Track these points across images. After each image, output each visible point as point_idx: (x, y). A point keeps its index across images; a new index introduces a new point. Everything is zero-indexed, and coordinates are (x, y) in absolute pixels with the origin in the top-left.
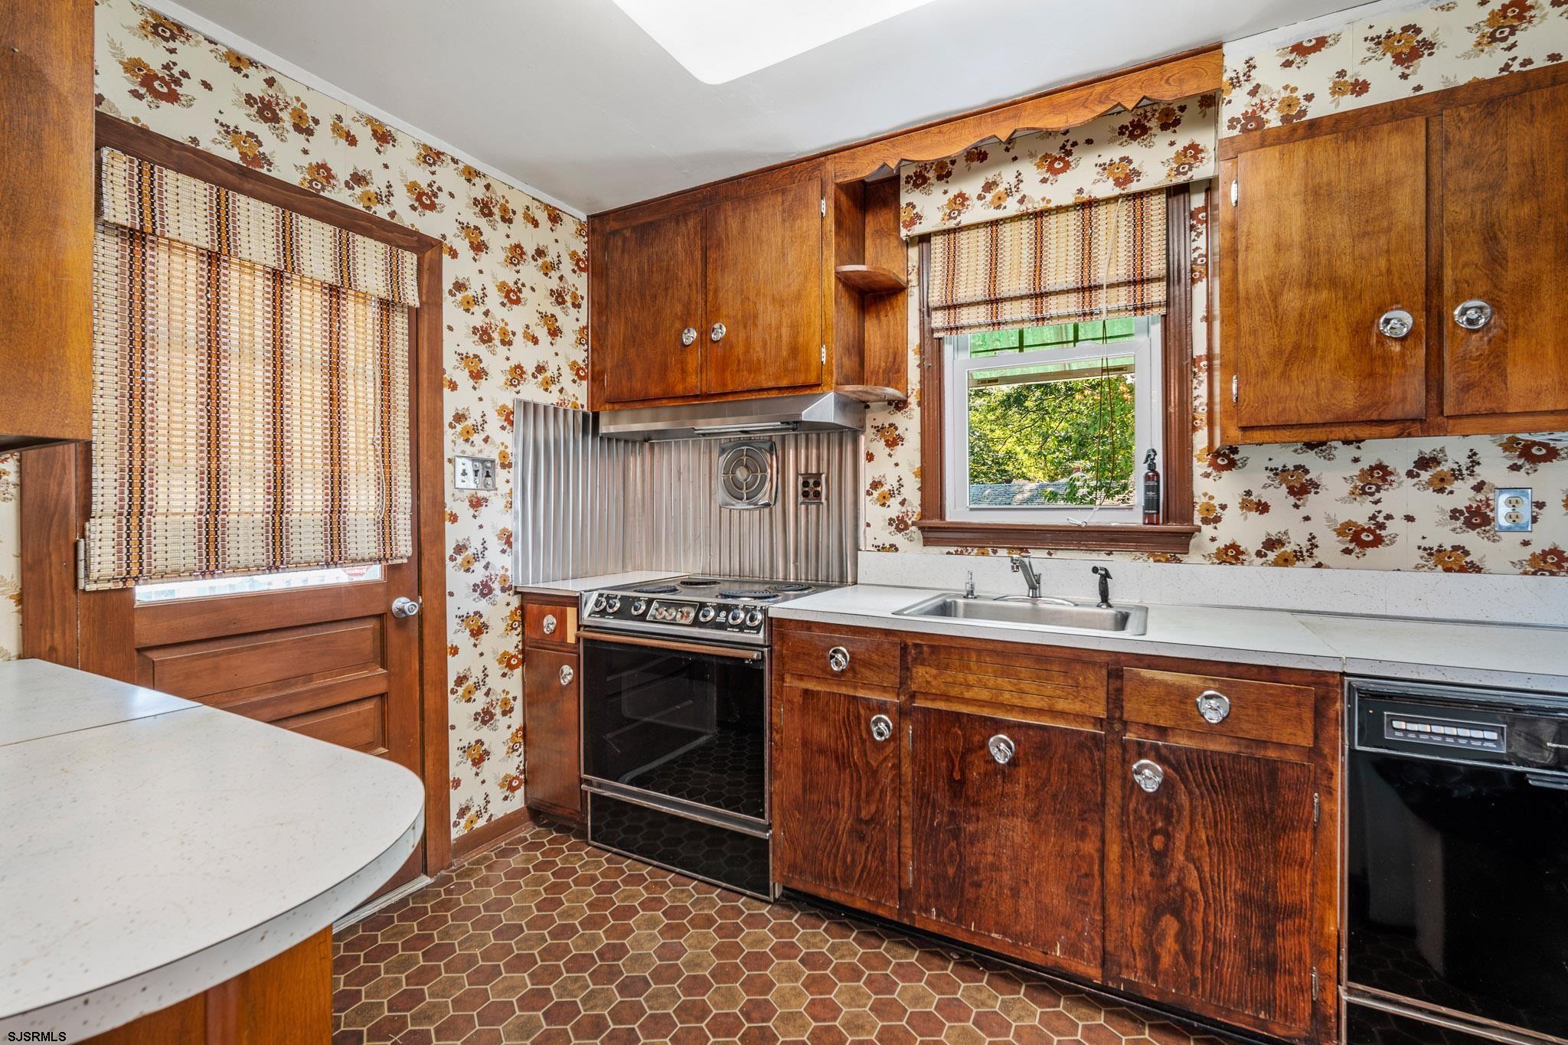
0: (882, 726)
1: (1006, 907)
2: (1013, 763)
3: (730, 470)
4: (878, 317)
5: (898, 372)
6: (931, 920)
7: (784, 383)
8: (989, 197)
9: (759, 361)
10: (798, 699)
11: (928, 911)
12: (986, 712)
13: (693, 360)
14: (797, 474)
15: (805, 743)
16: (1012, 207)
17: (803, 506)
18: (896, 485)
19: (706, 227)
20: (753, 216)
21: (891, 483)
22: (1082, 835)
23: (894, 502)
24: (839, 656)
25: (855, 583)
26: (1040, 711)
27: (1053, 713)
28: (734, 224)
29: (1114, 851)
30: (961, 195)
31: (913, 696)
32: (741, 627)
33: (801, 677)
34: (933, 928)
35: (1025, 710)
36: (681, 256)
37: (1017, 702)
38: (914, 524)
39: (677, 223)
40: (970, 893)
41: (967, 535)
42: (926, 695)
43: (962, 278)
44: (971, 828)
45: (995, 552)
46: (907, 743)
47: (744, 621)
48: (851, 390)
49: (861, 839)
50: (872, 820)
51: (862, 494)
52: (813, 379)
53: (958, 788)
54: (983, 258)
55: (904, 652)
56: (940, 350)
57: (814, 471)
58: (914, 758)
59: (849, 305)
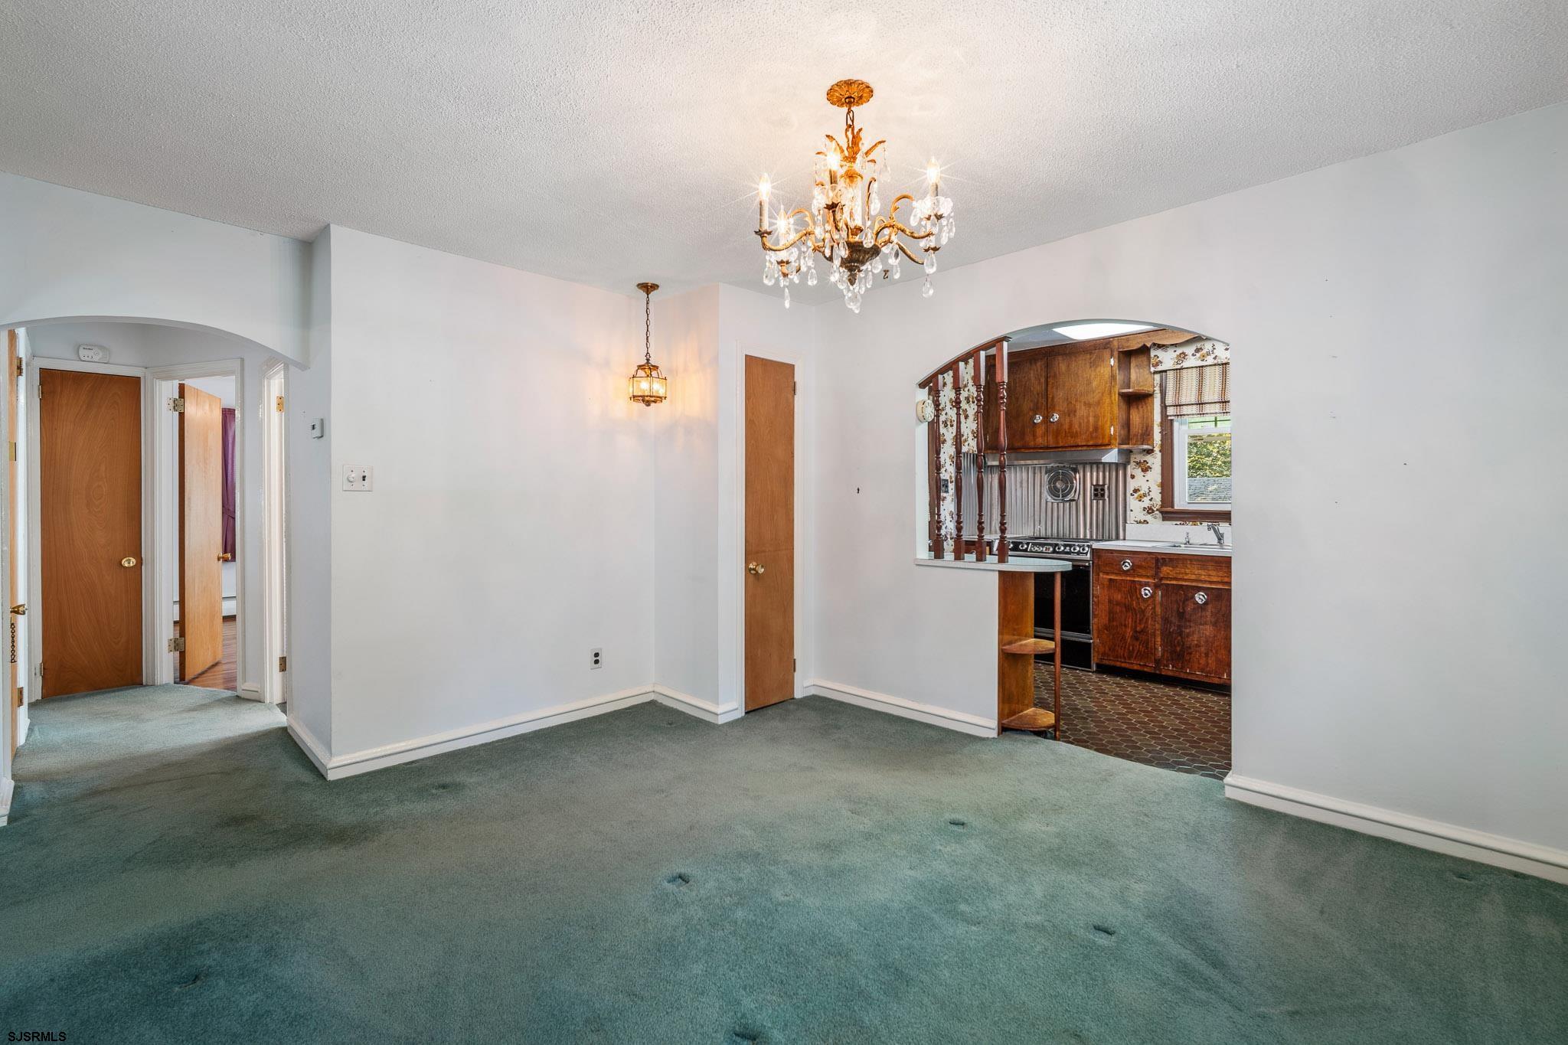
0: (1146, 592)
1: (1203, 661)
2: (1206, 603)
3: (1051, 481)
4: (1138, 408)
5: (1149, 435)
6: (1170, 670)
7: (1091, 443)
8: (1198, 355)
9: (1076, 432)
10: (1106, 583)
11: (1167, 666)
12: (1194, 584)
13: (1040, 431)
14: (1092, 484)
15: (1110, 601)
16: (1210, 360)
17: (1095, 501)
18: (1147, 491)
19: (1047, 366)
20: (1074, 364)
21: (1144, 490)
23: (1146, 500)
24: (1127, 564)
25: (1124, 539)
26: (1217, 583)
27: (1222, 583)
28: (1063, 367)
30: (1183, 353)
31: (1161, 579)
32: (1079, 553)
33: (1107, 574)
34: (1170, 674)
35: (1211, 582)
36: (1033, 379)
37: (1208, 579)
38: (1157, 510)
39: (1031, 364)
40: (1187, 657)
41: (1186, 516)
42: (1167, 579)
43: (1184, 392)
44: (1188, 631)
45: (1201, 524)
46: (1158, 599)
47: (1079, 551)
48: (1125, 447)
49: (1137, 639)
50: (1142, 631)
51: (1128, 495)
52: (1106, 442)
53: (1181, 615)
54: (1195, 383)
55: (1157, 561)
56: (1172, 425)
57: (1101, 483)
58: (1162, 604)
59: (1124, 406)
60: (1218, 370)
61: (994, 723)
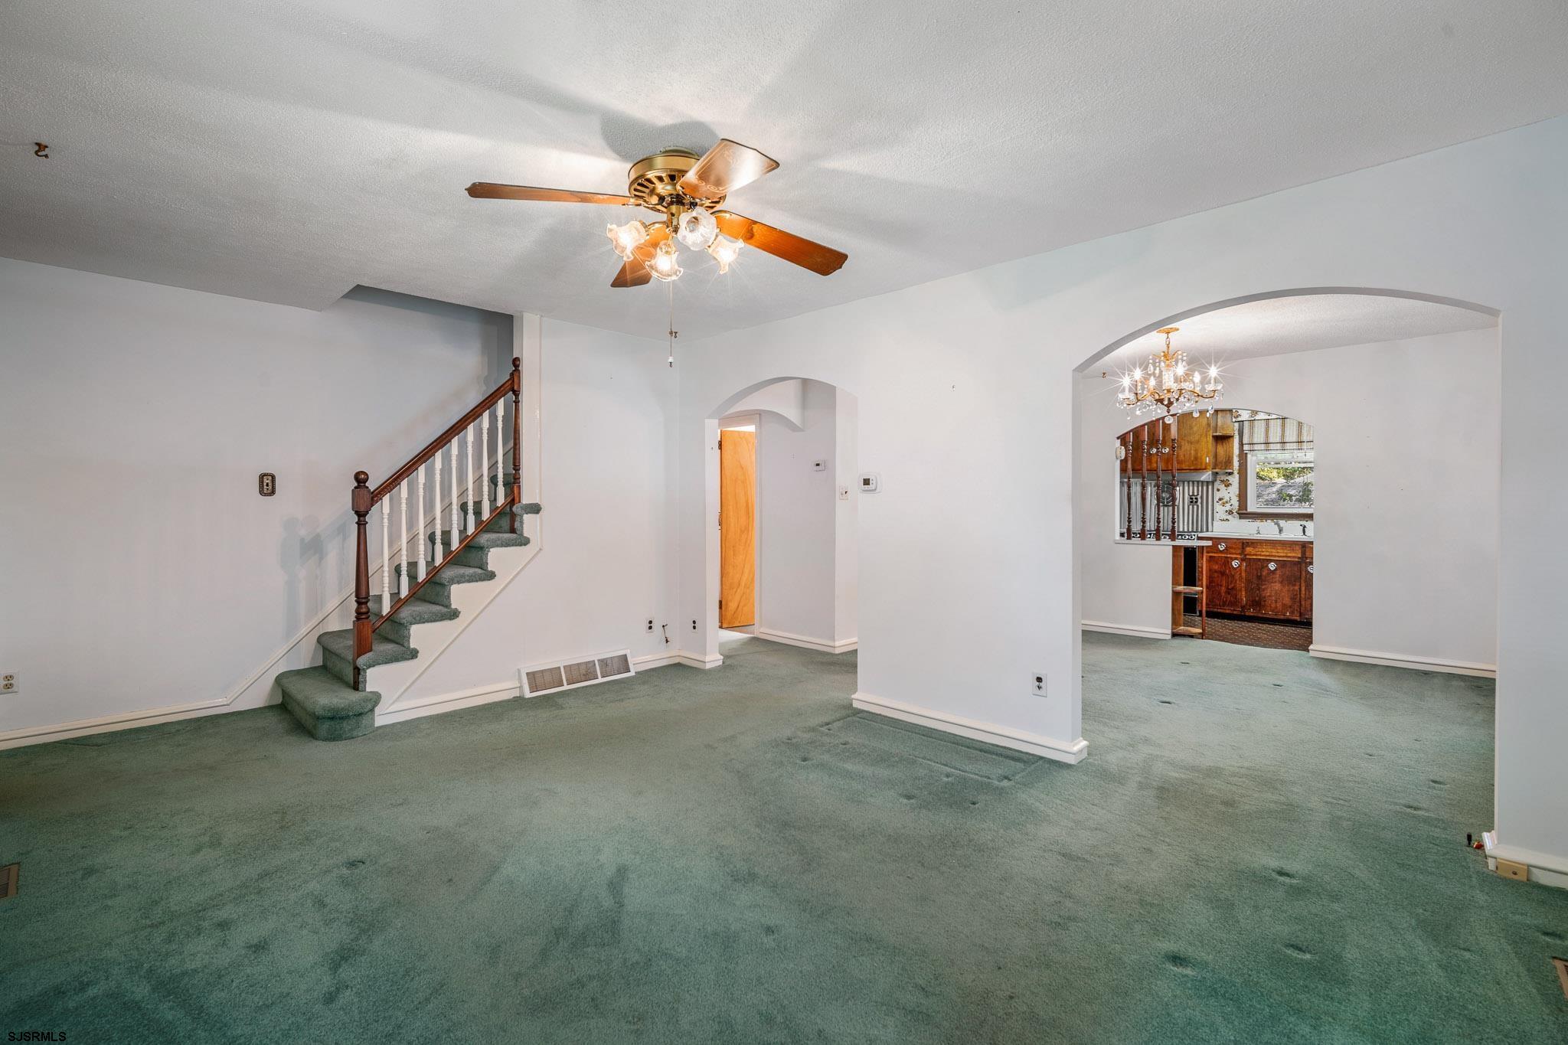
0: (1235, 564)
1: (1273, 606)
2: (1276, 569)
4: (1224, 445)
5: (1231, 463)
6: (1251, 612)
7: (1192, 468)
9: (1181, 460)
11: (1249, 610)
12: (1268, 558)
14: (1189, 494)
15: (1210, 569)
17: (1191, 506)
18: (1229, 499)
21: (1227, 498)
22: (1295, 585)
23: (1228, 505)
24: (1222, 546)
25: (1216, 530)
26: (1284, 557)
27: (1286, 557)
29: (1303, 589)
31: (1246, 555)
33: (1209, 553)
34: (1251, 615)
35: (1279, 556)
37: (1277, 554)
38: (1236, 512)
40: (1263, 603)
41: (1257, 516)
42: (1249, 554)
43: (1255, 435)
44: (1263, 587)
45: (1266, 520)
46: (1243, 568)
48: (1214, 471)
49: (1229, 594)
50: (1233, 588)
51: (1215, 502)
52: (1204, 467)
53: (1259, 577)
54: (1263, 430)
55: (1243, 545)
56: (1246, 457)
57: (1196, 494)
58: (1246, 571)
59: (1214, 444)
60: (1279, 422)
61: (1170, 632)
